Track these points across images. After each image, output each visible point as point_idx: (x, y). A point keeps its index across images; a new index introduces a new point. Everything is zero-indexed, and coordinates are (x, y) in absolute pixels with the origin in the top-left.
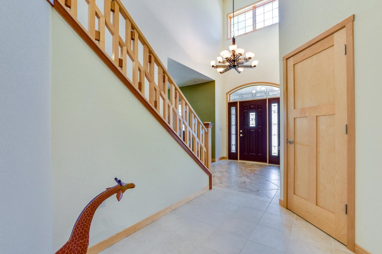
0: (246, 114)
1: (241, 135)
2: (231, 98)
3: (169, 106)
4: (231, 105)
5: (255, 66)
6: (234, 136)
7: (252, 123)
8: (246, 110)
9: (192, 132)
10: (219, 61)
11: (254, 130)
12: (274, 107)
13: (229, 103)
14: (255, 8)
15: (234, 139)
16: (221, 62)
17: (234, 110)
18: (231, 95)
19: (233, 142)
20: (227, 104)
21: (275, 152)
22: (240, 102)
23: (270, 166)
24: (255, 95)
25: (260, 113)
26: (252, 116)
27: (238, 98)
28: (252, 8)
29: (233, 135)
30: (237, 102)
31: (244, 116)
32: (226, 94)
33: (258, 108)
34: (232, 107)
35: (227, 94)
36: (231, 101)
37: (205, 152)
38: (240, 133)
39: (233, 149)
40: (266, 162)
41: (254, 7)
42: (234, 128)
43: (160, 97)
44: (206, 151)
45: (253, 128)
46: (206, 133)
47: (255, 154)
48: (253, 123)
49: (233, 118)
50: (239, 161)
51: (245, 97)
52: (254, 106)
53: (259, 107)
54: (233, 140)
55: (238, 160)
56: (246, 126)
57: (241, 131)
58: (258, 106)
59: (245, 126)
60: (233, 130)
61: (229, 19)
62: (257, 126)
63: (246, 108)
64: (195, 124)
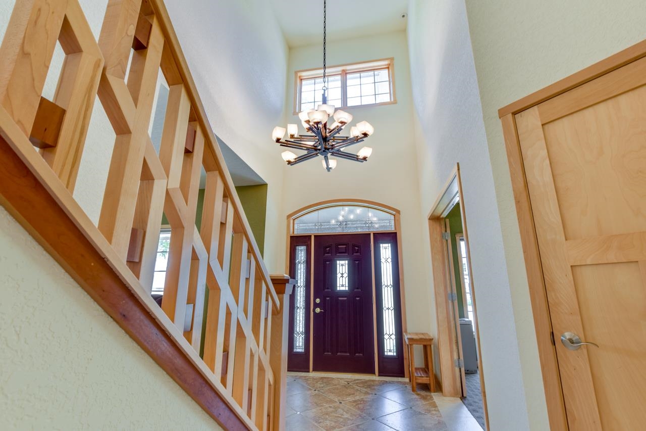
0: (328, 263)
1: (318, 310)
2: (296, 227)
3: (147, 176)
4: (296, 241)
5: (365, 159)
6: (301, 313)
7: (342, 281)
8: (328, 253)
9: (237, 313)
10: (293, 133)
11: (345, 298)
12: (386, 251)
13: (292, 237)
14: (346, 74)
15: (301, 319)
16: (296, 136)
17: (303, 252)
18: (296, 221)
19: (300, 326)
20: (287, 238)
21: (390, 347)
22: (315, 236)
23: (386, 382)
24: (346, 224)
25: (357, 262)
26: (342, 268)
27: (311, 227)
28: (340, 73)
29: (298, 311)
30: (311, 236)
31: (325, 266)
32: (286, 217)
33: (354, 251)
34: (298, 245)
35: (289, 216)
36: (297, 233)
37: (270, 385)
38: (316, 305)
39: (297, 345)
40: (373, 372)
41: (343, 71)
42: (302, 293)
43: (98, 106)
44: (272, 383)
45: (343, 293)
46: (277, 313)
47: (348, 354)
48: (344, 284)
49: (299, 271)
50: (312, 374)
51: (326, 227)
52: (345, 246)
53: (357, 248)
54: (298, 322)
55: (309, 372)
56: (328, 288)
57: (318, 301)
58: (354, 246)
59: (326, 290)
60: (299, 298)
61: (298, 81)
62: (353, 290)
63: (328, 249)
64: (247, 279)
